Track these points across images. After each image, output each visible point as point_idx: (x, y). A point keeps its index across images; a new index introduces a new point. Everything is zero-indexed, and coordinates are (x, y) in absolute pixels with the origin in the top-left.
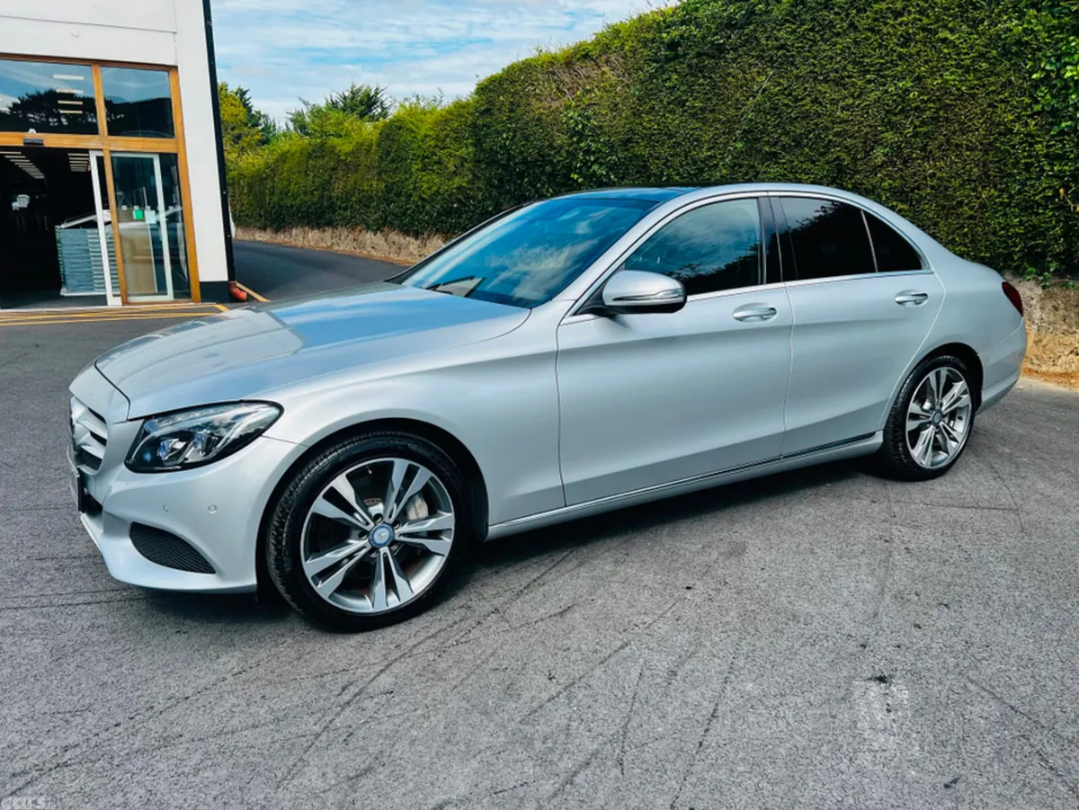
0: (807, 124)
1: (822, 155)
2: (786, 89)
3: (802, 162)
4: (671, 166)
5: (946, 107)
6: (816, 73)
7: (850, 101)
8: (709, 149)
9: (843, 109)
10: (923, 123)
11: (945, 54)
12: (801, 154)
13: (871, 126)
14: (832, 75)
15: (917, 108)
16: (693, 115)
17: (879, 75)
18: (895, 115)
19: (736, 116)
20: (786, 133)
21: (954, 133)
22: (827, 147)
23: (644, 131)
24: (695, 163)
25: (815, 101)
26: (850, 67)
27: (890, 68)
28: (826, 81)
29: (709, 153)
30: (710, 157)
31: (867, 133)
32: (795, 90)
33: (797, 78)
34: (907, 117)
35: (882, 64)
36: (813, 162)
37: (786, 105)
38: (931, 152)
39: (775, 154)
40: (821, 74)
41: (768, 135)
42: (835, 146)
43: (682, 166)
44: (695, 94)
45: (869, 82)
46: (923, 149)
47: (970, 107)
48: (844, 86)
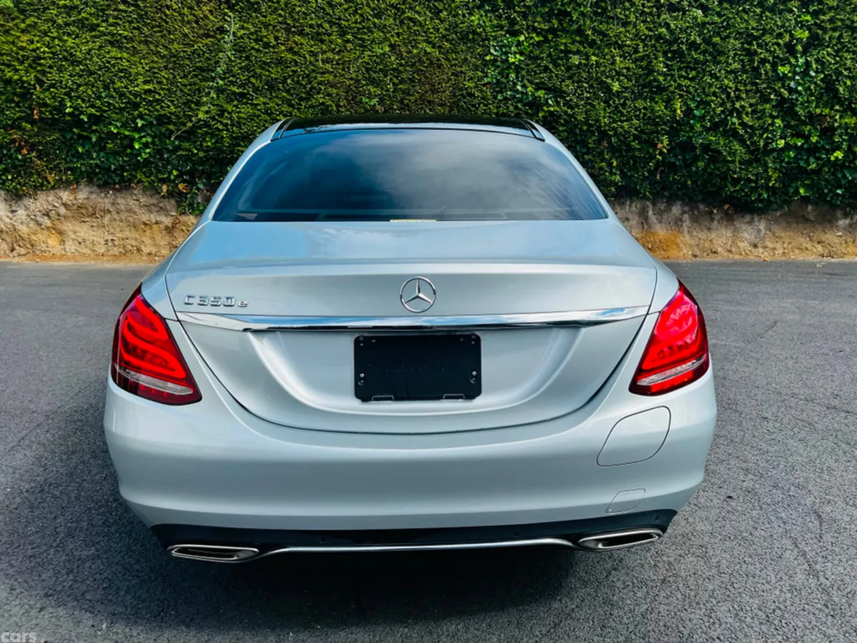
0: (282, 70)
1: (301, 99)
2: (252, 34)
3: (278, 105)
4: (78, 97)
5: (418, 71)
6: (289, 24)
7: (330, 55)
8: (145, 82)
9: (324, 61)
10: (402, 81)
11: (414, 30)
12: (277, 97)
13: (352, 79)
14: (307, 30)
15: (394, 70)
16: (111, 43)
17: (356, 38)
18: (375, 72)
19: (184, 52)
20: (259, 77)
21: (426, 92)
22: (310, 94)
23: (21, 53)
24: (122, 95)
25: (290, 50)
26: (327, 26)
27: (365, 34)
28: (301, 33)
29: (146, 87)
30: (149, 91)
31: (350, 85)
32: (265, 37)
33: (266, 26)
34: (386, 76)
35: (359, 29)
36: (292, 106)
37: (253, 48)
38: (408, 105)
39: (242, 95)
40: (294, 27)
41: (233, 76)
42: (318, 93)
43: (99, 98)
44: (111, 20)
45: (348, 41)
46: (401, 102)
47: (438, 74)
48: (322, 41)
